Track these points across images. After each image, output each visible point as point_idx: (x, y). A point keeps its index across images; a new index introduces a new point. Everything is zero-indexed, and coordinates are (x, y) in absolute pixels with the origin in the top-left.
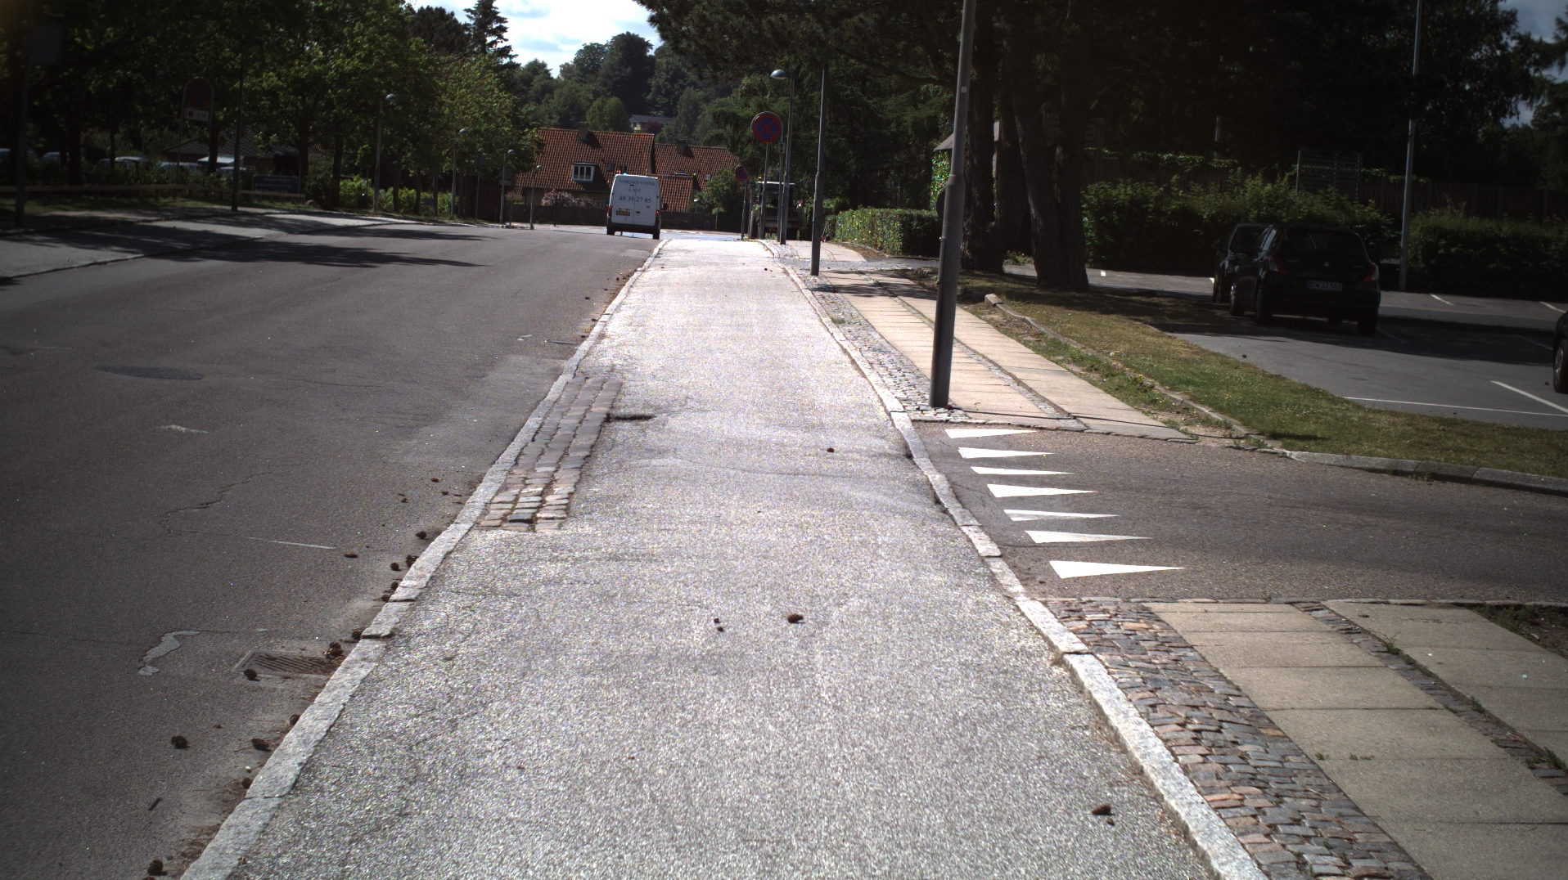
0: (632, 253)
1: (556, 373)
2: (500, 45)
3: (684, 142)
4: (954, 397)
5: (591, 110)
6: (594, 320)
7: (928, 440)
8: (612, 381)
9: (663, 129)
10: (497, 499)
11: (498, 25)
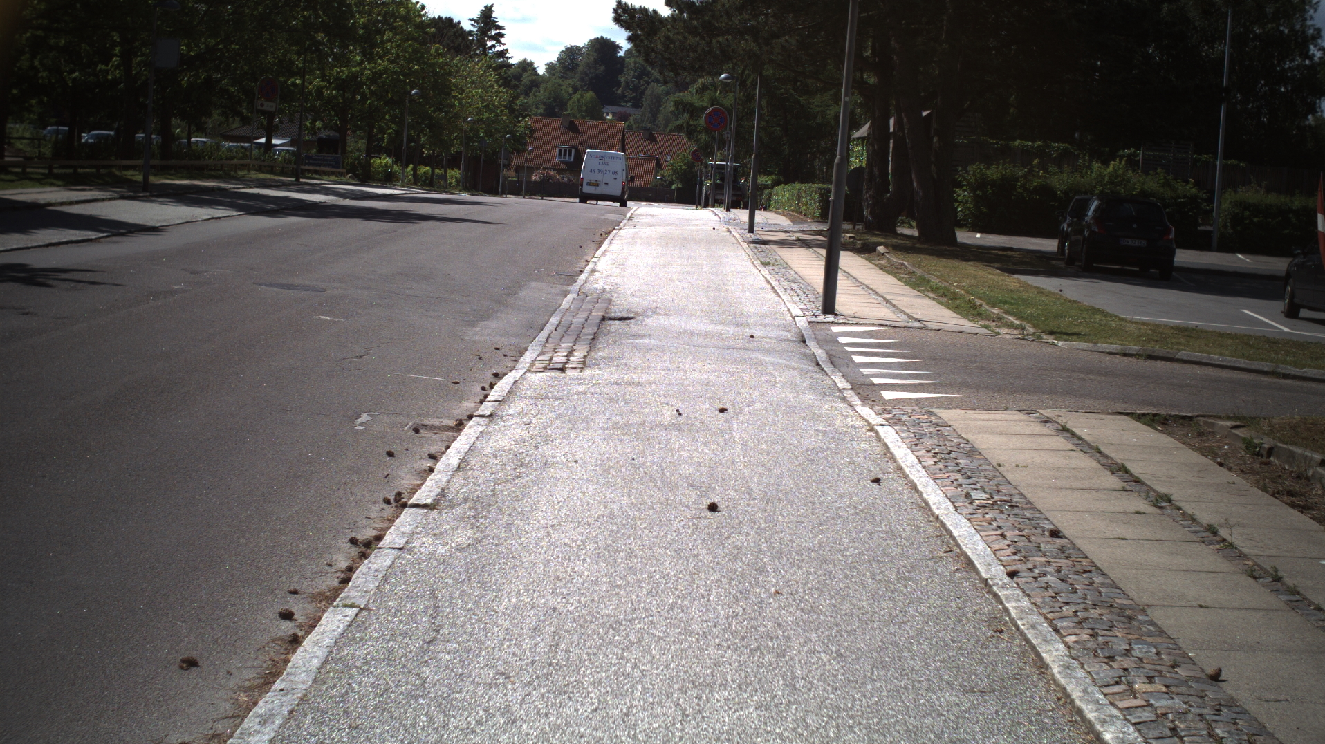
0: (611, 217)
1: (565, 294)
2: (498, 49)
3: (649, 129)
4: (839, 307)
5: (571, 102)
6: (587, 261)
7: (818, 333)
8: (605, 298)
9: (631, 118)
10: (538, 359)
11: (497, 31)
